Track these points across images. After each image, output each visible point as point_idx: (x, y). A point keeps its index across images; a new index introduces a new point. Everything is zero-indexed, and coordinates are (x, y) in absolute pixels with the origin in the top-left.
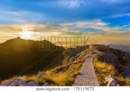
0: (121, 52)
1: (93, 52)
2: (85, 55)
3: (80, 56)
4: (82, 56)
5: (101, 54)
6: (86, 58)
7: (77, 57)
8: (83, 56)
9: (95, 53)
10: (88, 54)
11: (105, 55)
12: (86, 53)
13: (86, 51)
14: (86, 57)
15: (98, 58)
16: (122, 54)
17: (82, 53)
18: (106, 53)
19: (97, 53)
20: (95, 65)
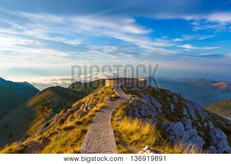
0: (168, 93)
1: (113, 96)
2: (95, 105)
3: (81, 108)
4: (87, 107)
5: (131, 99)
6: (96, 111)
7: (72, 112)
8: (89, 108)
9: (117, 98)
10: (102, 102)
11: (138, 101)
12: (98, 100)
13: (97, 95)
14: (98, 109)
15: (123, 109)
16: (169, 99)
17: (87, 99)
18: (141, 97)
19: (123, 98)
20: (117, 126)
